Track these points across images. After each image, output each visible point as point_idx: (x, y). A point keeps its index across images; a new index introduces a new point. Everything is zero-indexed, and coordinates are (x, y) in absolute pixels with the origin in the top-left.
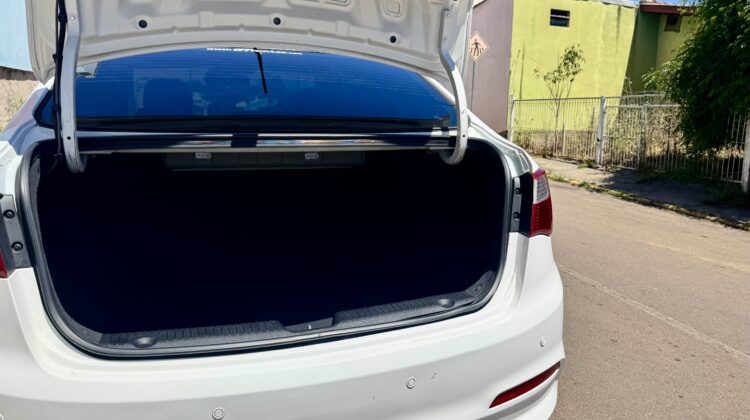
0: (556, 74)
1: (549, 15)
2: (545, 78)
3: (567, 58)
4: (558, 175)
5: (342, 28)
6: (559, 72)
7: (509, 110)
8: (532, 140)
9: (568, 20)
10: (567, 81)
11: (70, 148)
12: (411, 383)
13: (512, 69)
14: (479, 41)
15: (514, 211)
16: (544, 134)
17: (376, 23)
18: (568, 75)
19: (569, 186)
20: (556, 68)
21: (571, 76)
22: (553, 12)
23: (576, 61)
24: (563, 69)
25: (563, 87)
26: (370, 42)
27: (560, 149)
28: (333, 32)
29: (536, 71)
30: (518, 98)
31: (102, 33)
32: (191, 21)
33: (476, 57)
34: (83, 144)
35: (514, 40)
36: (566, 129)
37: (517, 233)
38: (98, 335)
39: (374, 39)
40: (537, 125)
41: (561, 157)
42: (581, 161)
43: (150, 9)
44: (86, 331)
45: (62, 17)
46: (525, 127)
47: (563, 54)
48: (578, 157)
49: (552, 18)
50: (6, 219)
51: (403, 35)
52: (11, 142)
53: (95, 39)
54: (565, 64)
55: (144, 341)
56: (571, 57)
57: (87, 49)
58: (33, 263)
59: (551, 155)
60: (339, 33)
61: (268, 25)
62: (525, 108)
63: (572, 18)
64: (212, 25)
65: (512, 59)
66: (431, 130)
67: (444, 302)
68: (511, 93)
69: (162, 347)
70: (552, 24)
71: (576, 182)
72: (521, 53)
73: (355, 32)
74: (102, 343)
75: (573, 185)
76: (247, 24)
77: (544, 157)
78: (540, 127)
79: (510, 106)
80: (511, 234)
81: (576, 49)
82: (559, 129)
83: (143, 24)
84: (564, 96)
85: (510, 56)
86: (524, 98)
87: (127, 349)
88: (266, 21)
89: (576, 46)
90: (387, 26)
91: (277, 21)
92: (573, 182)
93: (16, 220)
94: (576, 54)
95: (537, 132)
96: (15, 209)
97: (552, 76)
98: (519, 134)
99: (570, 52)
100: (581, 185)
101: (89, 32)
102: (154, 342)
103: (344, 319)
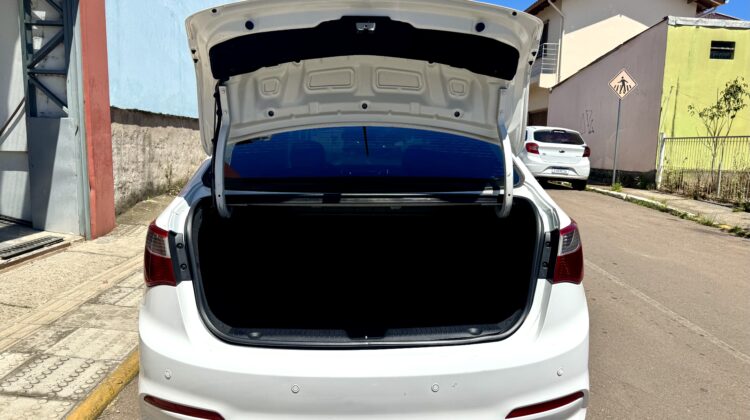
0: (715, 110)
1: (709, 47)
2: (701, 115)
3: (728, 92)
4: (707, 218)
5: (415, 107)
6: (719, 107)
7: (659, 148)
8: (685, 179)
9: (733, 51)
10: (727, 117)
11: (220, 202)
12: (436, 388)
13: (664, 105)
14: (627, 78)
15: (543, 260)
16: (698, 173)
17: (443, 102)
18: (728, 111)
19: (717, 230)
20: (715, 104)
21: (732, 113)
22: (714, 44)
23: (740, 96)
24: (723, 104)
25: (723, 124)
26: (438, 117)
27: (714, 189)
28: (407, 111)
29: (691, 107)
30: (669, 135)
31: (245, 121)
32: (303, 110)
33: (622, 95)
34: (228, 199)
35: (666, 75)
36: (722, 169)
37: (544, 280)
38: (229, 328)
39: (440, 115)
40: (690, 165)
41: (716, 199)
42: (737, 205)
43: (275, 103)
44: (221, 324)
45: (219, 113)
46: (677, 166)
47: (724, 88)
48: (735, 199)
49: (712, 50)
50: (178, 249)
51: (466, 110)
52: (185, 198)
53: (241, 125)
54: (726, 99)
55: (255, 334)
56: (733, 91)
57: (234, 132)
58: (192, 278)
59: (704, 197)
60: (412, 112)
61: (357, 109)
62: (677, 147)
63: (737, 50)
64: (317, 112)
65: (663, 96)
66: (483, 189)
67: (473, 330)
68: (661, 130)
69: (265, 339)
70: (712, 57)
71: (726, 227)
72: (675, 89)
73: (425, 110)
74: (230, 333)
75: (723, 230)
76: (343, 110)
77: (696, 198)
78: (694, 167)
79: (660, 144)
80: (539, 280)
81: (740, 83)
82: (716, 168)
83: (271, 114)
84: (723, 134)
85: (662, 92)
86: (676, 136)
87: (244, 338)
88: (357, 106)
89: (740, 80)
90: (452, 104)
91: (365, 106)
92: (723, 226)
93: (183, 250)
94: (740, 89)
95: (690, 171)
96: (184, 243)
97: (709, 113)
98: (670, 174)
99: (732, 86)
100: (731, 231)
101: (237, 120)
102: (261, 336)
103: (390, 335)
